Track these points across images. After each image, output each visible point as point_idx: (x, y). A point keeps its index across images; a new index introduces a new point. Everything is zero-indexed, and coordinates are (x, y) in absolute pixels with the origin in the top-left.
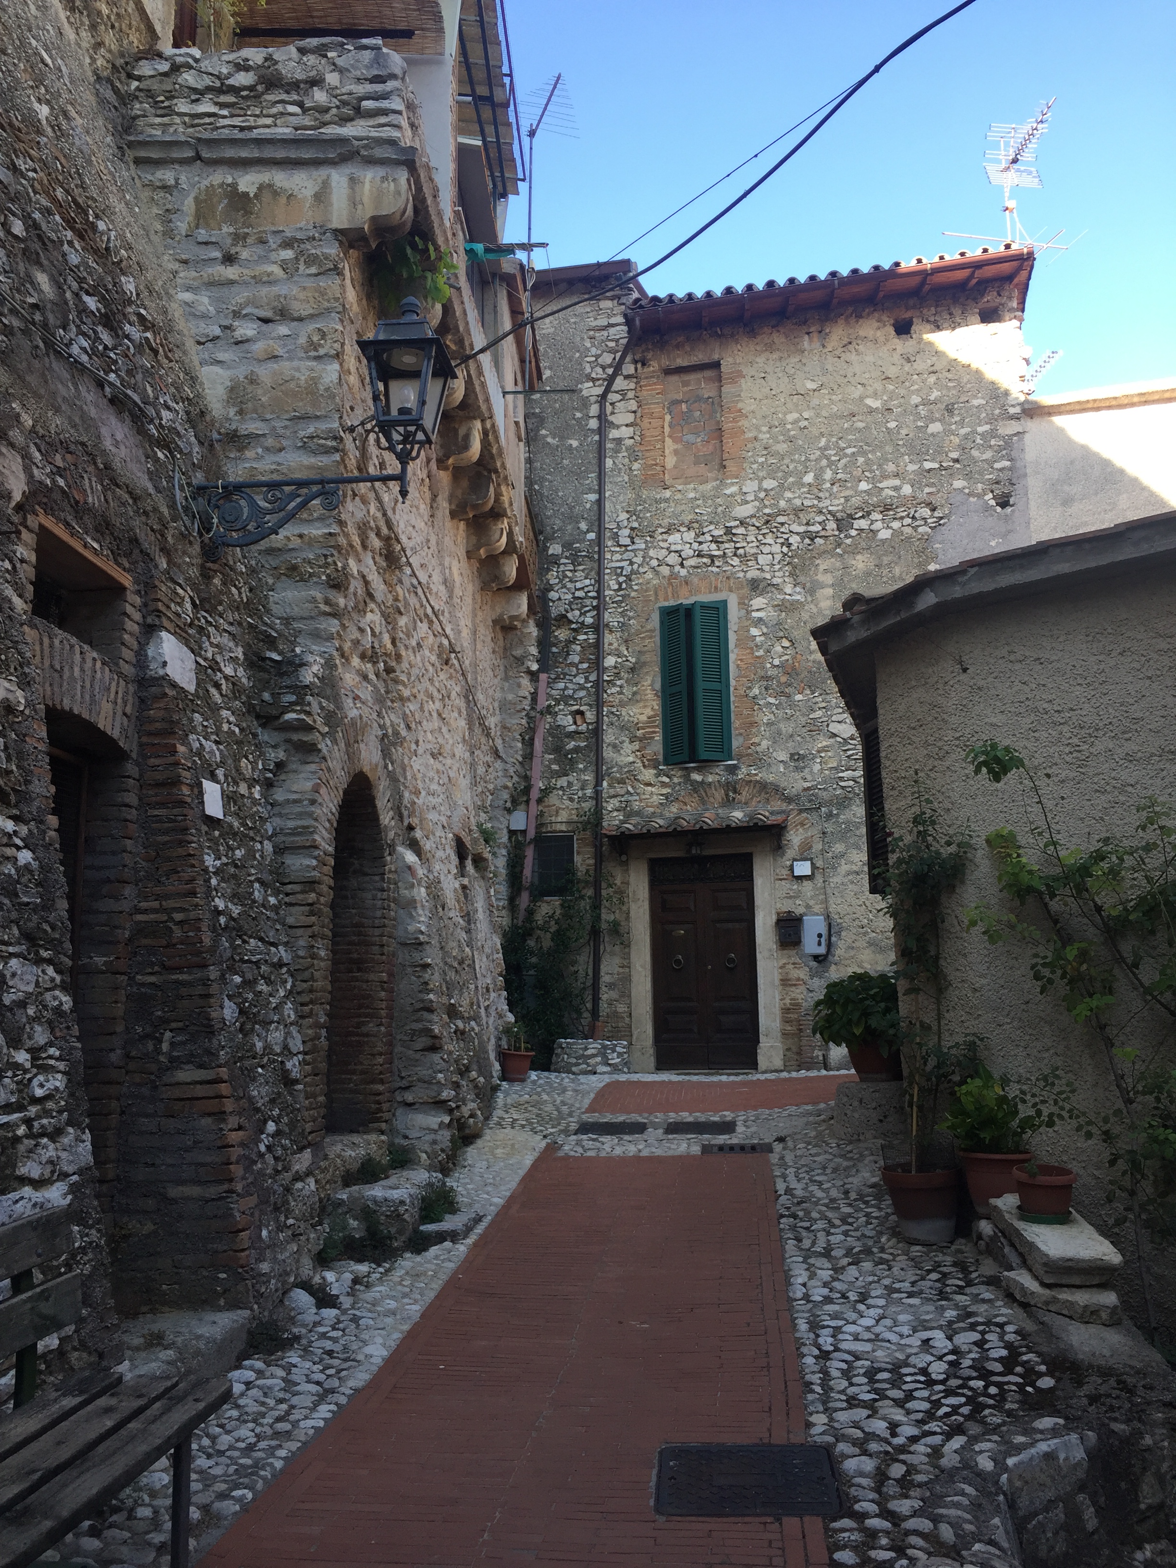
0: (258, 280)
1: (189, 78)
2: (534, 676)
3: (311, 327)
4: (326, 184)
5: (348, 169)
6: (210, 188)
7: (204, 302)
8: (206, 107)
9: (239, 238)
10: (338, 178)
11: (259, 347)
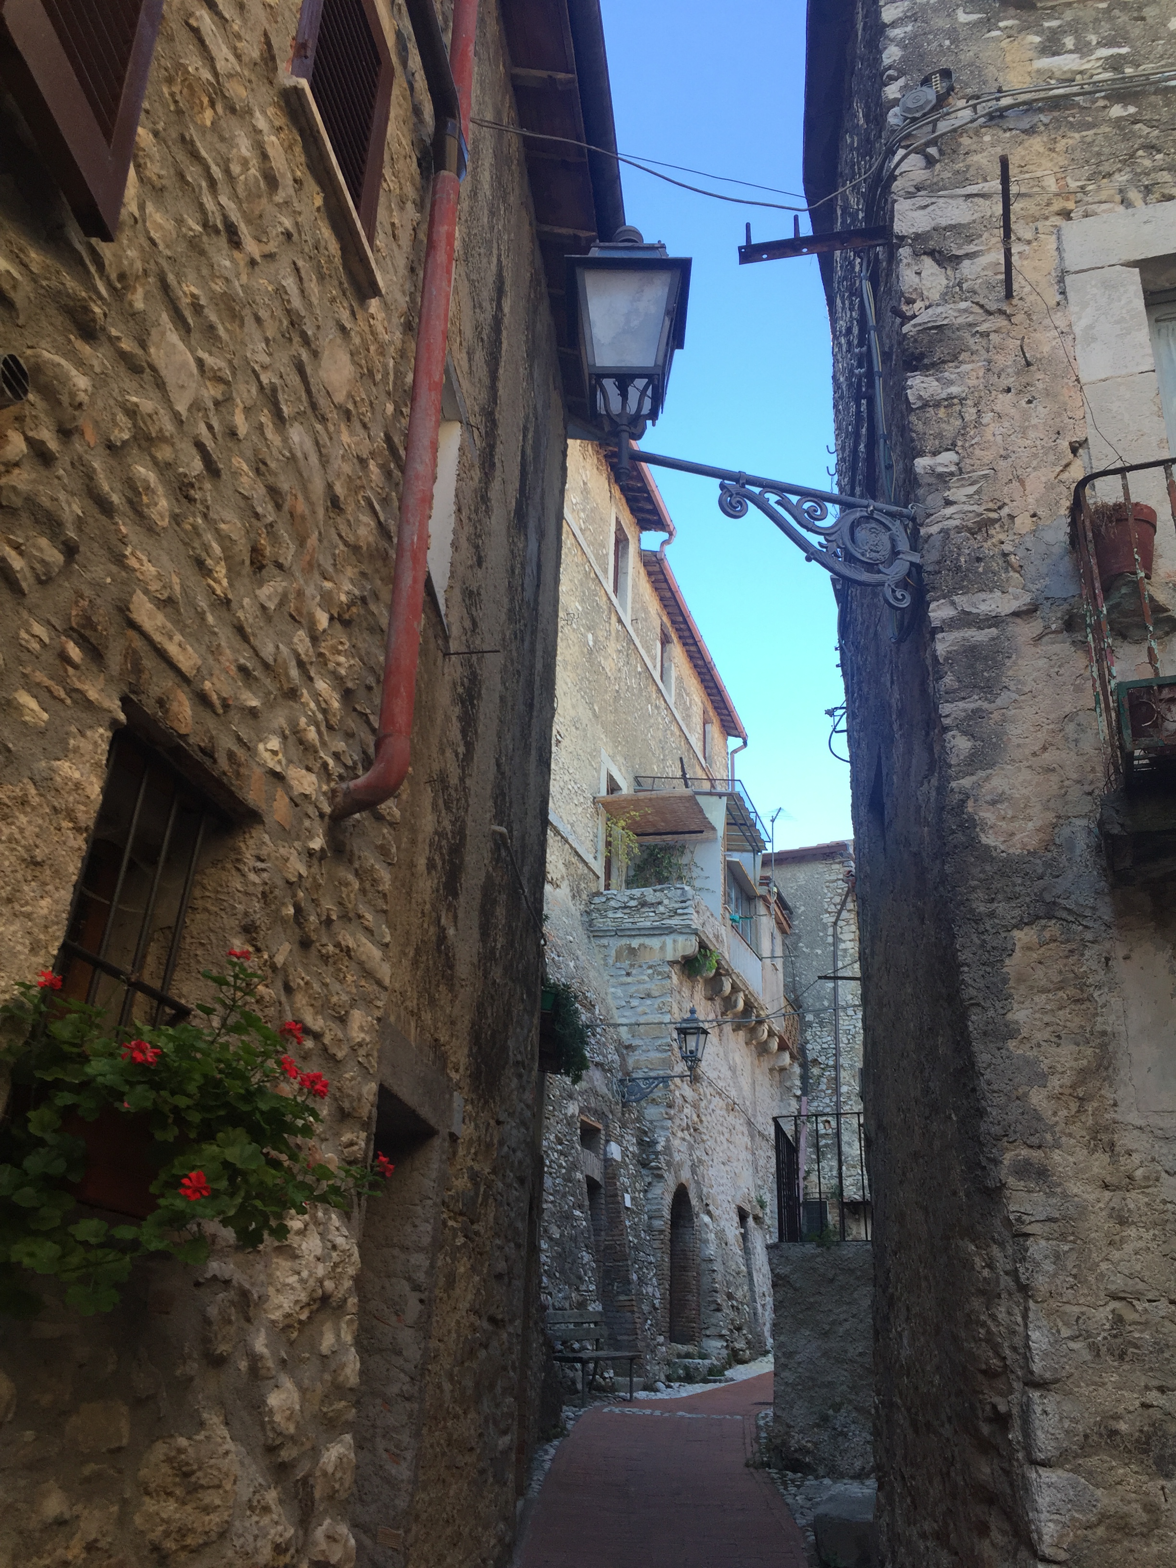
0: (639, 982)
1: (613, 903)
2: (799, 1098)
3: (659, 1000)
4: (664, 943)
5: (672, 936)
6: (621, 947)
7: (619, 992)
8: (619, 915)
9: (632, 966)
10: (669, 940)
11: (640, 1010)
